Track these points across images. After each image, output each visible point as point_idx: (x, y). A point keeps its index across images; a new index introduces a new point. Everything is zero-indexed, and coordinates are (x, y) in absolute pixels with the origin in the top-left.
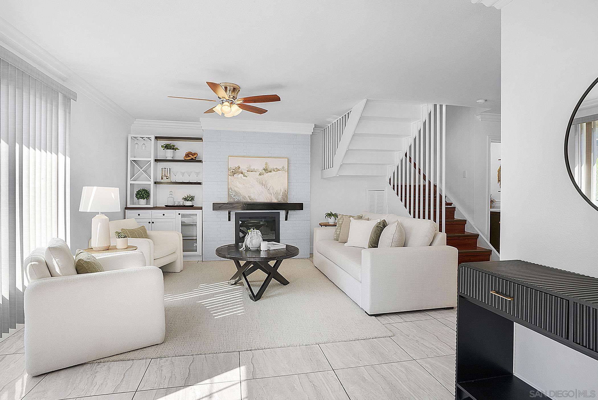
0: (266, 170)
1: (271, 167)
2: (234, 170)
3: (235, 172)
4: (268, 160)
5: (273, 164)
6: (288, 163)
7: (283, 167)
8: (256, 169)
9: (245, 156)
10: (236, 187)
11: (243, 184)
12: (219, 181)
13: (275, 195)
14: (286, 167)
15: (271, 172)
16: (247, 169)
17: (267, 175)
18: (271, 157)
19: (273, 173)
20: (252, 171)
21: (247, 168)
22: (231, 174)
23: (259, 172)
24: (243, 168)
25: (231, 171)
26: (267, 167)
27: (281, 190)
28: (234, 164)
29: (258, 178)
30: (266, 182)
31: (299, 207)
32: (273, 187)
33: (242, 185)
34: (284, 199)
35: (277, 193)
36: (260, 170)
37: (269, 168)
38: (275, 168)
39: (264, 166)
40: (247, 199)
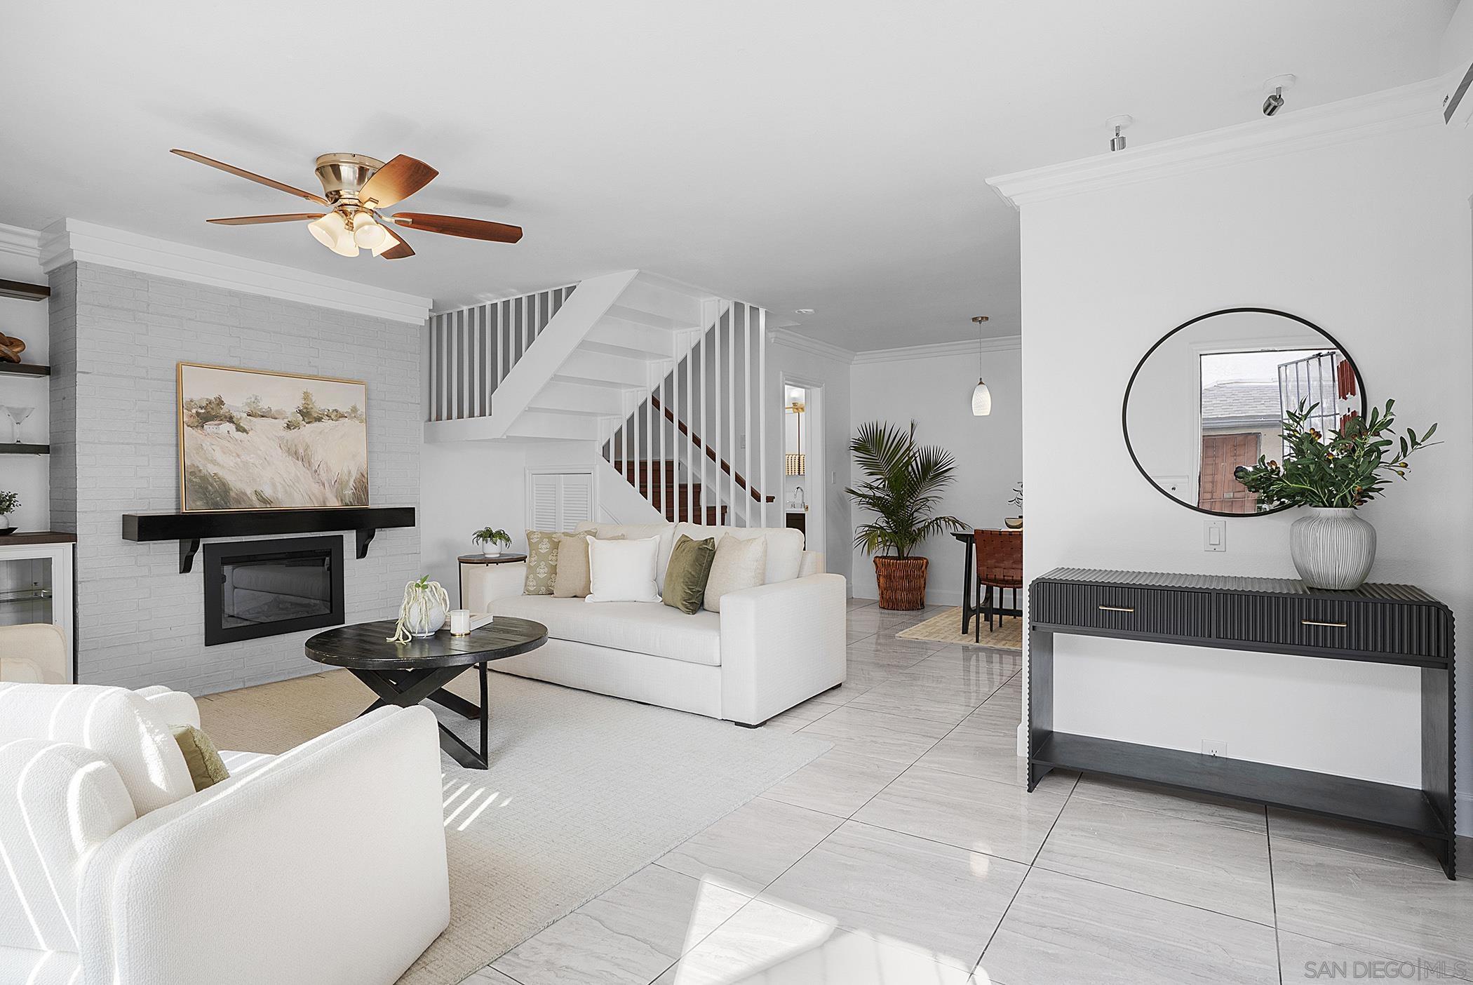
0: (306, 414)
1: (321, 403)
2: (203, 411)
3: (210, 414)
4: (310, 385)
5: (326, 397)
6: (368, 399)
7: (354, 410)
8: (276, 411)
9: (233, 367)
10: (214, 462)
11: (237, 454)
12: (144, 444)
13: (334, 487)
14: (362, 409)
15: (319, 419)
16: (248, 410)
17: (308, 430)
18: (316, 376)
19: (327, 424)
20: (263, 416)
21: (248, 404)
22: (195, 421)
23: (286, 420)
24: (235, 403)
25: (194, 411)
26: (309, 407)
27: (350, 472)
28: (199, 389)
29: (281, 438)
30: (307, 448)
31: (404, 517)
32: (327, 463)
33: (232, 458)
34: (359, 500)
35: (340, 484)
36: (289, 414)
37: (314, 410)
38: (331, 411)
39: (300, 403)
40: (251, 500)
